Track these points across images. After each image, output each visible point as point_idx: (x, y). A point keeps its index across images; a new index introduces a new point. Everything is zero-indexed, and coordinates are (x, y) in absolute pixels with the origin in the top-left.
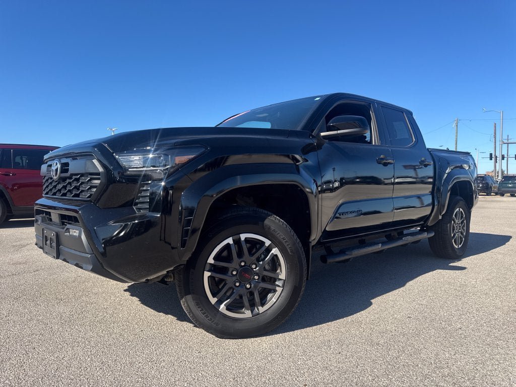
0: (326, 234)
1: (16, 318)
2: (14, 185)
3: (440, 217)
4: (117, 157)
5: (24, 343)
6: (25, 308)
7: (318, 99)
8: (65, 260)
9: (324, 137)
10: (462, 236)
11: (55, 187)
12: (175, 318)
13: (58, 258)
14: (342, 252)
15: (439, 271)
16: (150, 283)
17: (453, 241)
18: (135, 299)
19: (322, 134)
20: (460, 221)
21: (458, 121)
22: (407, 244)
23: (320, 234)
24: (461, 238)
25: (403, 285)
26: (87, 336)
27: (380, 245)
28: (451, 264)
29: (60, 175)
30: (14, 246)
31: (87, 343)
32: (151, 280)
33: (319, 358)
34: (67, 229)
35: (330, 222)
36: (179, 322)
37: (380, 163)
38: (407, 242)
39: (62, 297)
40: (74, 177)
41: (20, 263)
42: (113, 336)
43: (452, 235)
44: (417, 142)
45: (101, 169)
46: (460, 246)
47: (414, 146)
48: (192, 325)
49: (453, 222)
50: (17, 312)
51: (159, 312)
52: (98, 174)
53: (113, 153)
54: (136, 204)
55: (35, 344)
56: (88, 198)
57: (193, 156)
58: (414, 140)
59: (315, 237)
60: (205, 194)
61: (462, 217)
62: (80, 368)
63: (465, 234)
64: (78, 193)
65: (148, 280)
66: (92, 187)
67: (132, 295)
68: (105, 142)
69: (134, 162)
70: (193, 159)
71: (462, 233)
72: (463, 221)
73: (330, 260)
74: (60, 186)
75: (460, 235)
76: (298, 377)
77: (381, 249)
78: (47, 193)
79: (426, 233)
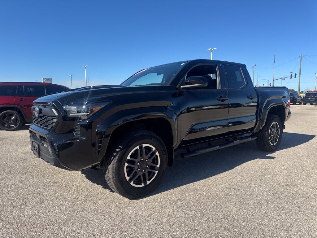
0: (183, 142)
1: (22, 185)
2: (25, 106)
3: (261, 128)
4: (64, 107)
5: (25, 199)
6: (27, 179)
7: (183, 64)
8: (42, 159)
9: (183, 88)
10: (276, 138)
11: (37, 119)
12: (102, 187)
13: (39, 157)
14: (194, 151)
15: (258, 159)
16: (84, 171)
17: (270, 141)
18: (84, 175)
19: (182, 87)
20: (276, 129)
21: (302, 57)
22: (237, 145)
23: (179, 143)
24: (276, 139)
25: (233, 168)
26: (56, 195)
27: (218, 147)
28: (267, 155)
29: (38, 115)
30: (26, 142)
31: (55, 199)
32: (85, 169)
33: (168, 209)
34: (43, 143)
35: (187, 135)
36: (103, 189)
37: (219, 100)
38: (237, 144)
39: (47, 173)
40: (45, 117)
41: (28, 153)
42: (69, 196)
43: (269, 138)
44: (247, 84)
45: (56, 114)
46: (275, 144)
47: (245, 87)
48: (109, 191)
49: (270, 130)
50: (23, 182)
51: (94, 183)
52: (55, 116)
53: (62, 106)
54: (75, 132)
55: (30, 200)
56: (51, 128)
57: (103, 107)
58: (245, 83)
59: (176, 144)
60: (111, 125)
61: (277, 127)
62: (50, 212)
63: (279, 137)
64: (47, 125)
65: (83, 170)
66: (52, 123)
67: (82, 173)
68: (58, 100)
69: (73, 110)
70: (103, 108)
71: (276, 136)
72: (278, 129)
73: (186, 157)
74: (39, 120)
75: (275, 137)
76: (153, 219)
77: (218, 149)
78: (34, 122)
79: (251, 138)
